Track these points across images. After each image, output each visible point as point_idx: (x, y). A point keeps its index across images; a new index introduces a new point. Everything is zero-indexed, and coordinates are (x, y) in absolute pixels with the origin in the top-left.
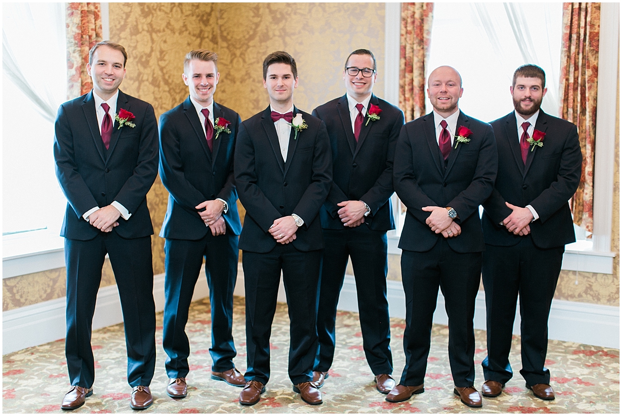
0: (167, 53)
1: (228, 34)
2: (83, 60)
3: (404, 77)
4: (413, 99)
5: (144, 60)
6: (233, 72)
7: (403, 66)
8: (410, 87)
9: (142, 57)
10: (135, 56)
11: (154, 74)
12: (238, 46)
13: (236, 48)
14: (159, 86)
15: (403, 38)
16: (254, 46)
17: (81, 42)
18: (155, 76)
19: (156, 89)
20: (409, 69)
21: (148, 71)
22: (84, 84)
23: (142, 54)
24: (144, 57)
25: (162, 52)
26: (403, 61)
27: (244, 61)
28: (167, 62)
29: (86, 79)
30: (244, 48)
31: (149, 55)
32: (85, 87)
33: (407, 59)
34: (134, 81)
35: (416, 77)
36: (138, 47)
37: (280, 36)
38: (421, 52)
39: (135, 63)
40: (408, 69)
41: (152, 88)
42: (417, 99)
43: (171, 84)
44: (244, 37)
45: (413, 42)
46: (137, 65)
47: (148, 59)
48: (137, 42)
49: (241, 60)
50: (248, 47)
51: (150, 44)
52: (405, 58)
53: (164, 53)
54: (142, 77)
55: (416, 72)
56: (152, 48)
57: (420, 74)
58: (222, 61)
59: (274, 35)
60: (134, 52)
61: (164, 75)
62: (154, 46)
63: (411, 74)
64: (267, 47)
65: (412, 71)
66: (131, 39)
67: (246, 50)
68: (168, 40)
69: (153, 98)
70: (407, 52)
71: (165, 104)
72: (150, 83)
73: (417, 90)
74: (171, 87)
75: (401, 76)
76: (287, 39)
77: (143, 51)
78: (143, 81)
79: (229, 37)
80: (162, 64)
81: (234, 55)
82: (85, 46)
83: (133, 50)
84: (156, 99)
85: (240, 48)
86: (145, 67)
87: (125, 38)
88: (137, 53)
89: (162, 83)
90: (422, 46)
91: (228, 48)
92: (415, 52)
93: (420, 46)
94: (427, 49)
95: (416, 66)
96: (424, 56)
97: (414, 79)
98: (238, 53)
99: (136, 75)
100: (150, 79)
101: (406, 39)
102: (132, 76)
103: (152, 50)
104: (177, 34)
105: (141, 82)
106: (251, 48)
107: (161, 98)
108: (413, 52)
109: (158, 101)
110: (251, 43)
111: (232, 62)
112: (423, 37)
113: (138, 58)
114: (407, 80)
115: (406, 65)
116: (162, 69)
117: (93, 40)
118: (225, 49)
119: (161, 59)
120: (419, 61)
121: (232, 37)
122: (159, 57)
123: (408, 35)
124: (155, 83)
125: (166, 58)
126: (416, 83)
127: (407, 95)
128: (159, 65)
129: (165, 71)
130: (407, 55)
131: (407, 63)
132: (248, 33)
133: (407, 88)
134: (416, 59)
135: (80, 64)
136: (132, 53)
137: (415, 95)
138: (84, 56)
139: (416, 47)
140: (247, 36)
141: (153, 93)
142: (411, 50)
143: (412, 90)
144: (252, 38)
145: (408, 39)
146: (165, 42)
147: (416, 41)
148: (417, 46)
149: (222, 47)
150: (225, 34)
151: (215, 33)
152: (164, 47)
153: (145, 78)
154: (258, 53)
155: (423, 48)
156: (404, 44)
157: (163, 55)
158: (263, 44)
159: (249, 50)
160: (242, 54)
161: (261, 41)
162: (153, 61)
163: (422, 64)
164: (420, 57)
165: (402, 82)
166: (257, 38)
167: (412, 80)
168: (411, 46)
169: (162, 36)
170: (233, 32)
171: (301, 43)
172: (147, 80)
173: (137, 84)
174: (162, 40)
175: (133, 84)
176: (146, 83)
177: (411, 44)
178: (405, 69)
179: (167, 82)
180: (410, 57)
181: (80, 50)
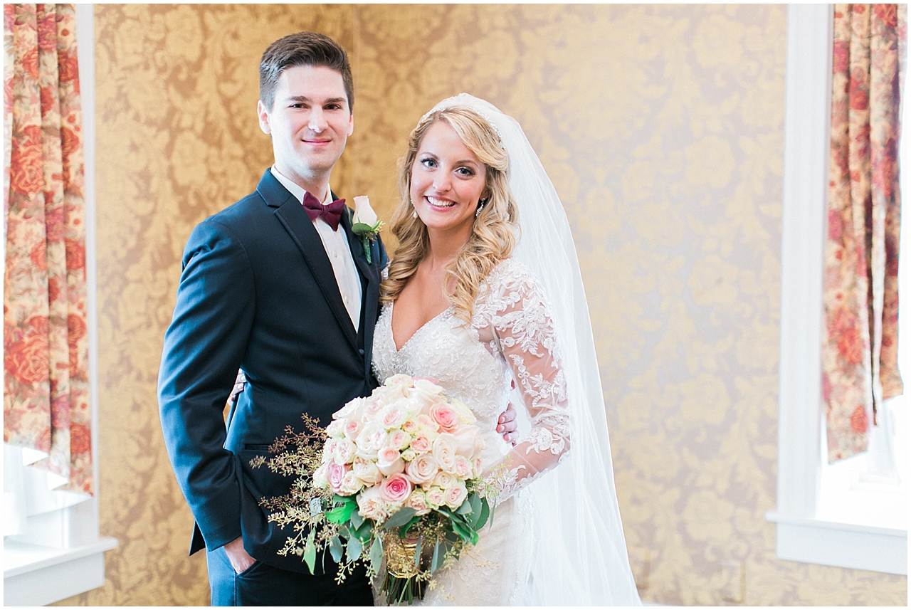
0: (239, 64)
1: (379, 28)
2: (20, 67)
3: (846, 118)
4: (869, 175)
5: (182, 77)
6: (389, 117)
7: (840, 94)
8: (861, 145)
9: (177, 69)
10: (160, 65)
11: (207, 113)
12: (403, 55)
13: (399, 61)
14: (219, 145)
15: (840, 22)
16: (443, 55)
17: (15, 17)
18: (211, 118)
19: (214, 151)
20: (859, 100)
21: (194, 105)
22: (21, 130)
23: (180, 61)
24: (185, 70)
25: (227, 60)
26: (841, 80)
27: (418, 90)
28: (239, 86)
29: (28, 117)
30: (419, 59)
31: (197, 67)
32: (27, 138)
33: (853, 75)
34: (159, 130)
35: (876, 120)
36: (169, 42)
37: (508, 29)
38: (890, 57)
39: (161, 85)
40: (856, 100)
41: (202, 148)
42: (879, 174)
43: (248, 141)
44: (418, 33)
45: (869, 31)
46: (166, 88)
47: (195, 75)
48: (167, 30)
49: (409, 88)
50: (428, 56)
51: (198, 38)
52: (848, 73)
53: (233, 64)
54: (179, 122)
55: (877, 107)
56: (203, 49)
57: (887, 113)
58: (364, 91)
59: (493, 28)
60: (159, 55)
61: (231, 117)
62: (209, 43)
63: (864, 113)
64: (475, 56)
65: (865, 104)
66: (152, 22)
67: (422, 65)
68: (241, 33)
69: (205, 173)
70: (853, 58)
71: (233, 188)
72: (198, 137)
73: (878, 153)
74: (249, 146)
75: (836, 118)
76: (527, 36)
77: (183, 56)
78: (180, 130)
79: (381, 35)
80: (229, 90)
81: (393, 76)
82: (24, 29)
83: (156, 50)
84: (211, 175)
85: (407, 60)
86: (186, 96)
87: (137, 19)
88: (166, 59)
89: (227, 138)
90: (891, 43)
91: (378, 60)
92: (873, 56)
93: (887, 42)
94: (905, 49)
95: (878, 92)
96: (897, 68)
97: (872, 124)
98: (402, 71)
99: (163, 113)
100: (200, 126)
101: (848, 25)
102: (153, 115)
103: (204, 55)
104: (263, 20)
105: (176, 132)
106: (434, 61)
107: (224, 174)
108: (869, 56)
109: (217, 182)
110: (435, 48)
111: (387, 92)
112: (895, 19)
113: (169, 71)
114: (855, 128)
115: (847, 89)
116: (227, 102)
117: (48, 14)
118: (373, 65)
119: (226, 77)
120: (883, 80)
121: (388, 35)
122: (220, 71)
123: (855, 14)
124: (209, 135)
125: (238, 75)
126: (877, 135)
127: (854, 166)
128: (219, 92)
129: (234, 107)
130: (853, 66)
131: (853, 84)
132: (428, 23)
133: (854, 147)
134: (876, 75)
135: (13, 76)
136: (154, 59)
137: (875, 164)
138: (21, 56)
139: (877, 44)
140: (426, 32)
141: (207, 160)
142: (863, 53)
143: (866, 152)
144: (437, 34)
145: (854, 25)
146: (235, 36)
147: (878, 29)
148: (879, 42)
149: (364, 60)
150: (371, 28)
151: (348, 26)
152: (233, 48)
153: (186, 122)
154: (453, 69)
155: (895, 47)
156: (842, 38)
157: (229, 69)
158: (466, 49)
159: (429, 65)
160: (413, 74)
161: (460, 43)
162: (206, 82)
163: (890, 87)
164: (886, 70)
165: (837, 133)
166: (450, 37)
167: (867, 127)
168: (866, 41)
169: (229, 21)
170: (392, 22)
171: (561, 45)
172: (192, 128)
173: (164, 137)
174: (228, 32)
175: (155, 137)
176: (189, 136)
177: (862, 37)
178: (847, 101)
179: (238, 136)
180: (861, 70)
181: (12, 37)
